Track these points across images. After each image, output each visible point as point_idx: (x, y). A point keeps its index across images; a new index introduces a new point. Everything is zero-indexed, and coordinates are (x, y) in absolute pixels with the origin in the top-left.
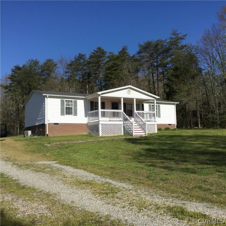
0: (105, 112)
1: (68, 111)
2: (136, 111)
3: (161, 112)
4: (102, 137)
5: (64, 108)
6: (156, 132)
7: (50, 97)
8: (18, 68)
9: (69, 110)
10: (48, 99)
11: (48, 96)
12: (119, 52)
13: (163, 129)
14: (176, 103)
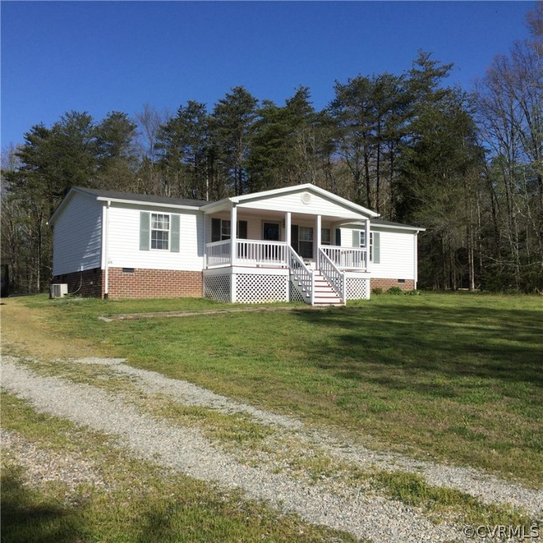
0: (246, 244)
1: (159, 240)
2: (320, 246)
3: (381, 249)
4: (237, 305)
5: (148, 233)
6: (368, 296)
7: (114, 205)
8: (41, 132)
9: (160, 237)
10: (111, 209)
11: (109, 203)
12: (287, 101)
13: (384, 290)
14: (418, 230)
